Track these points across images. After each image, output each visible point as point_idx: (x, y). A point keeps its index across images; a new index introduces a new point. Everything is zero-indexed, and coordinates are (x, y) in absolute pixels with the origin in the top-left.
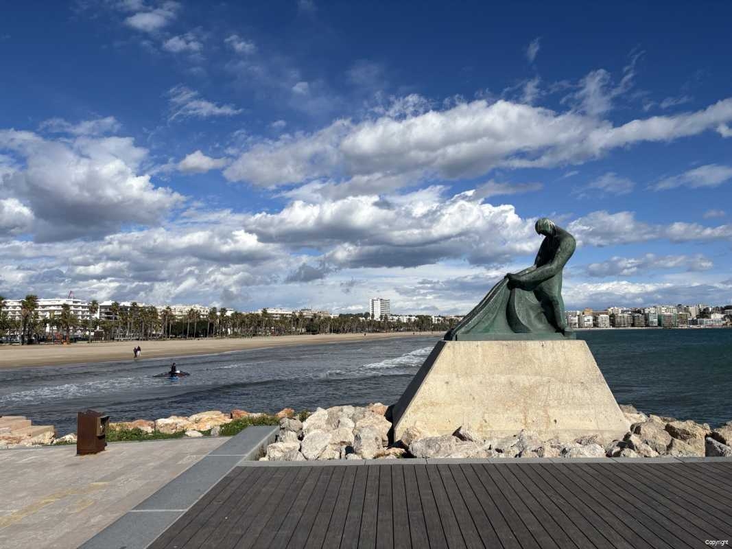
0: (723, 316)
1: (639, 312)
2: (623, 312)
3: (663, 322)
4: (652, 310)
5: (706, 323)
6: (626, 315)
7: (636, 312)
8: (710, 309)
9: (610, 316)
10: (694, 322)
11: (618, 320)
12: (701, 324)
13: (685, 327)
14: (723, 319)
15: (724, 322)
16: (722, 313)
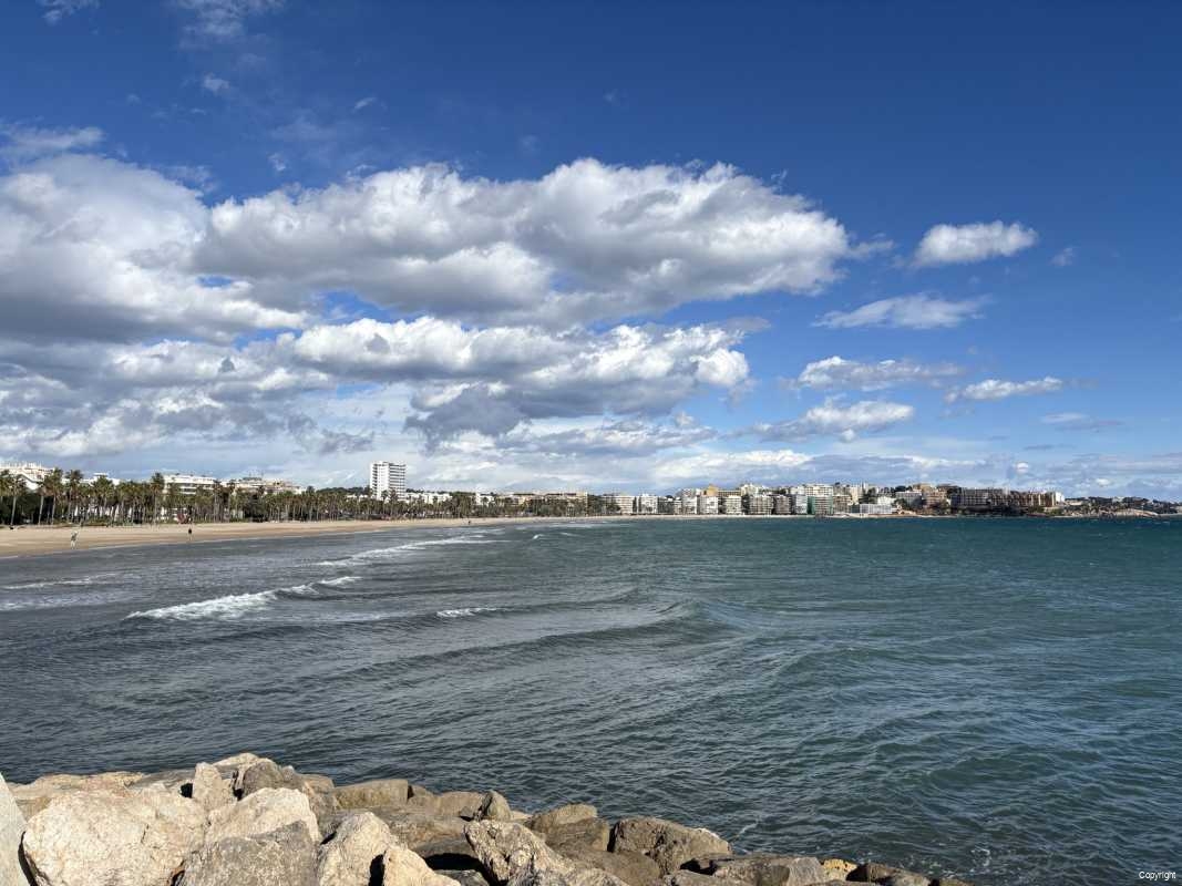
0: (893, 500)
1: (783, 492)
2: (761, 492)
3: (814, 508)
4: (801, 490)
5: (871, 511)
6: (765, 497)
7: (778, 492)
8: (878, 491)
9: (743, 498)
10: (855, 509)
11: (753, 503)
12: (864, 511)
13: (843, 515)
14: (893, 505)
15: (894, 509)
16: (893, 496)
